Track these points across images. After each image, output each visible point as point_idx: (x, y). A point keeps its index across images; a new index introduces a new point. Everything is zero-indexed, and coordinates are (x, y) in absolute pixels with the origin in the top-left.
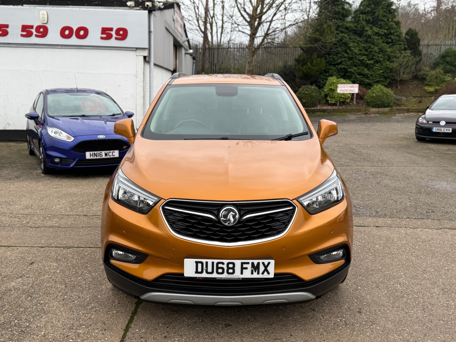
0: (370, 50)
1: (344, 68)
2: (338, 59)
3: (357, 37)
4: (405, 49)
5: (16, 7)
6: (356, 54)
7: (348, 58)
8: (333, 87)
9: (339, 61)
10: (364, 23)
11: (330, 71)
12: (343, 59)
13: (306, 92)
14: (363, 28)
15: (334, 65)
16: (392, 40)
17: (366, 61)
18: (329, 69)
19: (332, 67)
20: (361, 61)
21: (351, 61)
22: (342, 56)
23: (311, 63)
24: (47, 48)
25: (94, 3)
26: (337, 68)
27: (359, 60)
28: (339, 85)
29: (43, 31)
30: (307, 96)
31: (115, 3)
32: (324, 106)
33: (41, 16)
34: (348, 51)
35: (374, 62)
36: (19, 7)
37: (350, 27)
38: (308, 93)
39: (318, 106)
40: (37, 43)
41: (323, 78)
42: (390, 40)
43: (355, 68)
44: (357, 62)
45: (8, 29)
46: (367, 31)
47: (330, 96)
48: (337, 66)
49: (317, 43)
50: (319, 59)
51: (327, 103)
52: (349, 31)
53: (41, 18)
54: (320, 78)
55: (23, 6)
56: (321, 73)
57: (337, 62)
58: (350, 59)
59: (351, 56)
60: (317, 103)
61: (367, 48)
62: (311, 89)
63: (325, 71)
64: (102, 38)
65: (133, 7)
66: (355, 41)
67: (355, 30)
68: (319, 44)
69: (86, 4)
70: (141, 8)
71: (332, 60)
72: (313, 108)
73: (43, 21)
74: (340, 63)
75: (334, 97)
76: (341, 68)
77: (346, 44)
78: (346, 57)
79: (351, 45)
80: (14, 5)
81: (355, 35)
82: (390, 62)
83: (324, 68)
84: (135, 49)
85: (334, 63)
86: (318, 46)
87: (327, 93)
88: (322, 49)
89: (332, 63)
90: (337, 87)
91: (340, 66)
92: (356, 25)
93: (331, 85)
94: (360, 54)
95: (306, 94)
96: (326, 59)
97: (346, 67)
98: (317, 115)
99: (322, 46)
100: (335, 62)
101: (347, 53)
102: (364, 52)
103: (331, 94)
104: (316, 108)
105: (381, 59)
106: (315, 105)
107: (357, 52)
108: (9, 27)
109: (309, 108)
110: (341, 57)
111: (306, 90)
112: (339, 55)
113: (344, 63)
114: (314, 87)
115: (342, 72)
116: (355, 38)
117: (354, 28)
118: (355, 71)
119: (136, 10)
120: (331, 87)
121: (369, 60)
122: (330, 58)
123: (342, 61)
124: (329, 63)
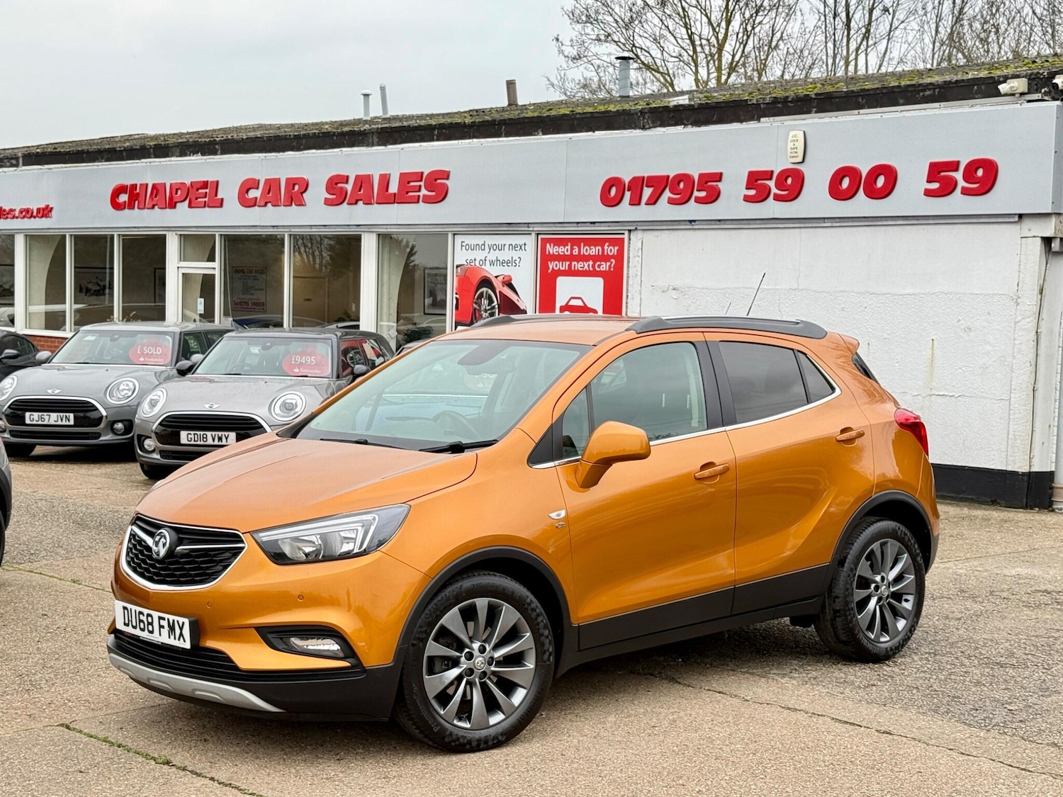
5: (745, 125)
24: (800, 228)
25: (921, 94)
29: (792, 183)
31: (976, 87)
33: (790, 145)
36: (752, 125)
40: (775, 217)
45: (721, 185)
53: (789, 151)
55: (759, 121)
64: (928, 193)
65: (1022, 94)
69: (901, 101)
70: (1046, 94)
73: (793, 157)
80: (741, 121)
84: (1016, 219)
108: (724, 178)
119: (1029, 101)
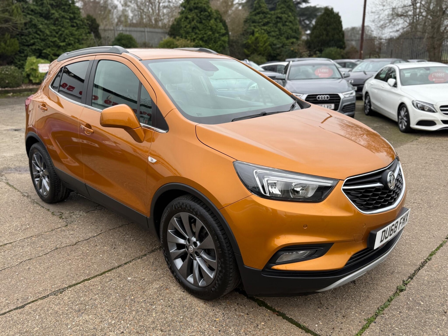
0: (60, 32)
1: (39, 49)
2: (30, 40)
3: (44, 20)
4: (89, 33)
6: (47, 35)
7: (40, 39)
8: (34, 67)
9: (32, 41)
10: (49, 6)
11: (26, 52)
12: (36, 40)
13: (7, 72)
14: (49, 11)
15: (28, 46)
16: (77, 24)
17: (59, 43)
18: (23, 50)
19: (26, 48)
20: (54, 42)
21: (44, 43)
22: (33, 37)
23: (5, 43)
26: (32, 49)
27: (51, 42)
28: (40, 65)
30: (8, 76)
32: (29, 85)
34: (39, 32)
35: (66, 44)
37: (36, 9)
38: (9, 73)
39: (23, 86)
41: (19, 59)
42: (75, 25)
43: (49, 50)
44: (49, 44)
46: (54, 14)
47: (33, 75)
48: (31, 47)
49: (7, 24)
50: (12, 40)
51: (31, 82)
52: (35, 13)
54: (16, 59)
56: (16, 54)
57: (29, 43)
58: (43, 40)
59: (42, 37)
60: (21, 83)
61: (57, 31)
62: (11, 69)
63: (20, 52)
66: (43, 23)
67: (40, 13)
68: (9, 24)
71: (25, 41)
72: (18, 88)
74: (33, 44)
75: (38, 77)
76: (35, 49)
77: (35, 26)
78: (37, 38)
79: (41, 26)
81: (42, 18)
82: (80, 44)
83: (19, 49)
85: (27, 44)
86: (9, 27)
87: (28, 73)
88: (13, 30)
89: (25, 44)
90: (38, 67)
91: (34, 47)
92: (41, 8)
93: (32, 65)
94: (51, 36)
95: (7, 74)
96: (18, 39)
97: (40, 48)
98: (25, 95)
99: (13, 27)
100: (28, 42)
101: (39, 34)
102: (55, 34)
103: (33, 73)
104: (21, 88)
105: (73, 42)
106: (19, 85)
107: (48, 33)
109: (15, 89)
110: (33, 39)
111: (7, 71)
112: (31, 36)
113: (37, 44)
114: (13, 67)
115: (37, 53)
116: (41, 20)
117: (39, 11)
118: (49, 52)
120: (32, 67)
121: (62, 42)
122: (22, 39)
123: (35, 42)
124: (22, 44)
